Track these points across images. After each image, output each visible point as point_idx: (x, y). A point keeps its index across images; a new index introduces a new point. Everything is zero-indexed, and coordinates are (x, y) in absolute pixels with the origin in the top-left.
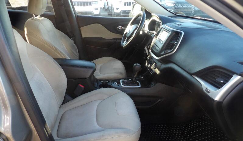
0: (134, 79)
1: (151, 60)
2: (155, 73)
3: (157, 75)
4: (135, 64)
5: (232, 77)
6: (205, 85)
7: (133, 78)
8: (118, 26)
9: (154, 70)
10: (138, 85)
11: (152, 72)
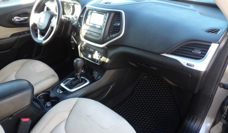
0: (79, 77)
1: (89, 49)
2: (103, 63)
3: (107, 63)
4: (75, 61)
5: (209, 46)
6: (184, 61)
7: (77, 76)
8: (13, 18)
9: (100, 59)
10: (86, 81)
11: (97, 63)
